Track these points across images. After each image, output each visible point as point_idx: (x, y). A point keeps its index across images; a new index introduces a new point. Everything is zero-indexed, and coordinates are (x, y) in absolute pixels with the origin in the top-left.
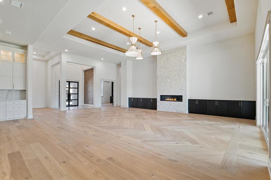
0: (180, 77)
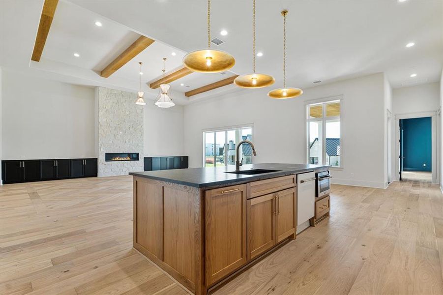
0: (135, 131)
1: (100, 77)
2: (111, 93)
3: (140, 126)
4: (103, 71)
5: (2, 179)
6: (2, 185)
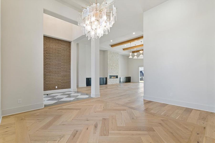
3: (118, 65)
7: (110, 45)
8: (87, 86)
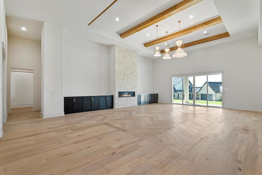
0: (133, 76)
1: (120, 37)
2: (121, 50)
3: (136, 73)
4: (122, 34)
5: (64, 111)
6: (64, 115)
7: (117, 33)
8: (65, 114)
